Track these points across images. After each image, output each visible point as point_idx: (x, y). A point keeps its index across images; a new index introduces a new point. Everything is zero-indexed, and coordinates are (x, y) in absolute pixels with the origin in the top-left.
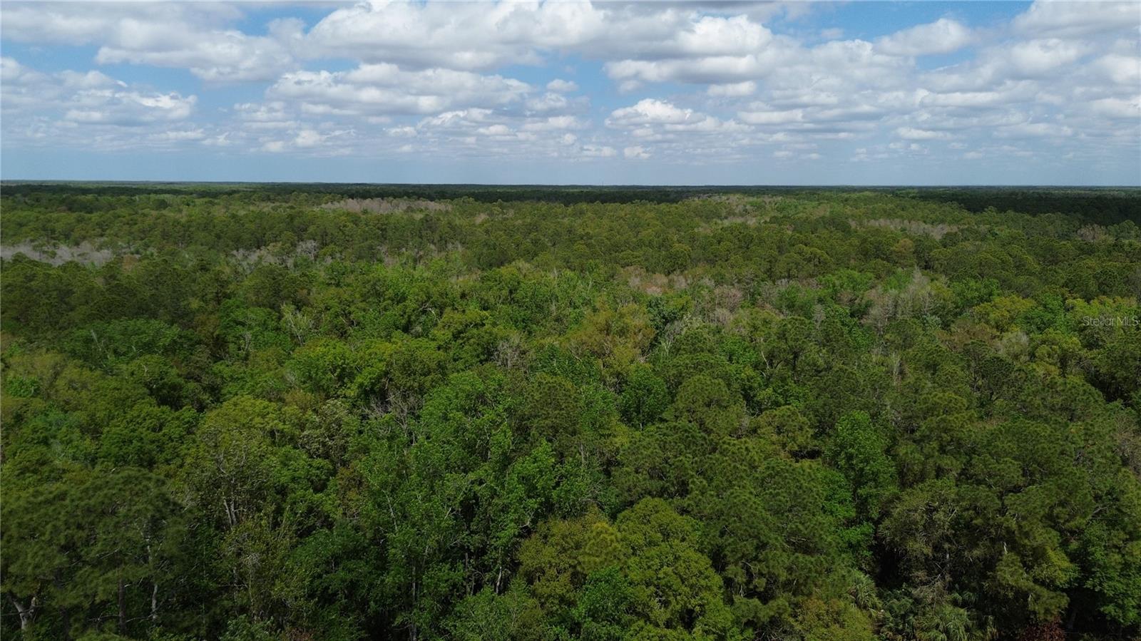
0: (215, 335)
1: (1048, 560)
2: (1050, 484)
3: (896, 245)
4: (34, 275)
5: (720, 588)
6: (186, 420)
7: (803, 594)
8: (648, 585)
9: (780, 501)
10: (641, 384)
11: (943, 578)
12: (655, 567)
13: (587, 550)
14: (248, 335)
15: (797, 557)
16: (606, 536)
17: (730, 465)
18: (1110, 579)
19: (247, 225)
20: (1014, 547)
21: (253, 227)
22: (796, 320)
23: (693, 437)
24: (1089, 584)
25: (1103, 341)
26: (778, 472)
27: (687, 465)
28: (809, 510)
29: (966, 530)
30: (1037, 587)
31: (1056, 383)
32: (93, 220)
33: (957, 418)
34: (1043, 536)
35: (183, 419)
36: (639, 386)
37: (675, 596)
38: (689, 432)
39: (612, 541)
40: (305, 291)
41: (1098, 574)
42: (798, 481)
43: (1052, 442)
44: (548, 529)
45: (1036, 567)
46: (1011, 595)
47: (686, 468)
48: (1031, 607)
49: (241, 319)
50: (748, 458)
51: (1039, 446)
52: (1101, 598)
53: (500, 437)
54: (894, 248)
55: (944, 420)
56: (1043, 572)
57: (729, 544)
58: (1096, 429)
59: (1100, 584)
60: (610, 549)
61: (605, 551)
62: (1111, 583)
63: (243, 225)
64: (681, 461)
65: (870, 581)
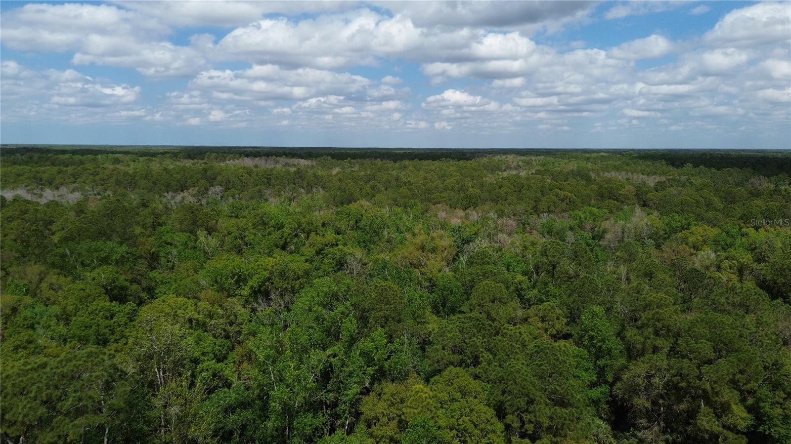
0: (151, 252)
1: (732, 412)
2: (732, 358)
3: (623, 190)
4: (27, 210)
5: (502, 432)
6: (129, 311)
7: (560, 435)
8: (451, 430)
9: (544, 370)
10: (445, 287)
11: (659, 424)
12: (456, 417)
13: (409, 404)
14: (175, 252)
15: (556, 410)
16: (422, 394)
17: (508, 344)
18: (776, 425)
19: (174, 176)
20: (708, 403)
21: (178, 176)
22: (554, 242)
23: (483, 324)
24: (761, 429)
25: (768, 257)
26: (542, 349)
27: (478, 344)
28: (564, 376)
29: (674, 390)
30: (725, 431)
31: (736, 287)
32: (69, 171)
33: (666, 311)
34: (728, 395)
35: (127, 311)
36: (445, 289)
37: (470, 437)
38: (480, 321)
39: (426, 398)
40: (214, 222)
41: (768, 422)
42: (556, 356)
43: (733, 328)
44: (382, 389)
45: (723, 417)
46: (707, 436)
47: (478, 346)
49: (169, 241)
50: (521, 339)
51: (725, 331)
52: (769, 439)
53: (348, 325)
54: (621, 192)
55: (657, 313)
56: (729, 420)
57: (508, 400)
58: (765, 320)
59: (769, 429)
60: (425, 403)
61: (421, 405)
62: (776, 429)
63: (172, 175)
64: (474, 341)
65: (607, 426)
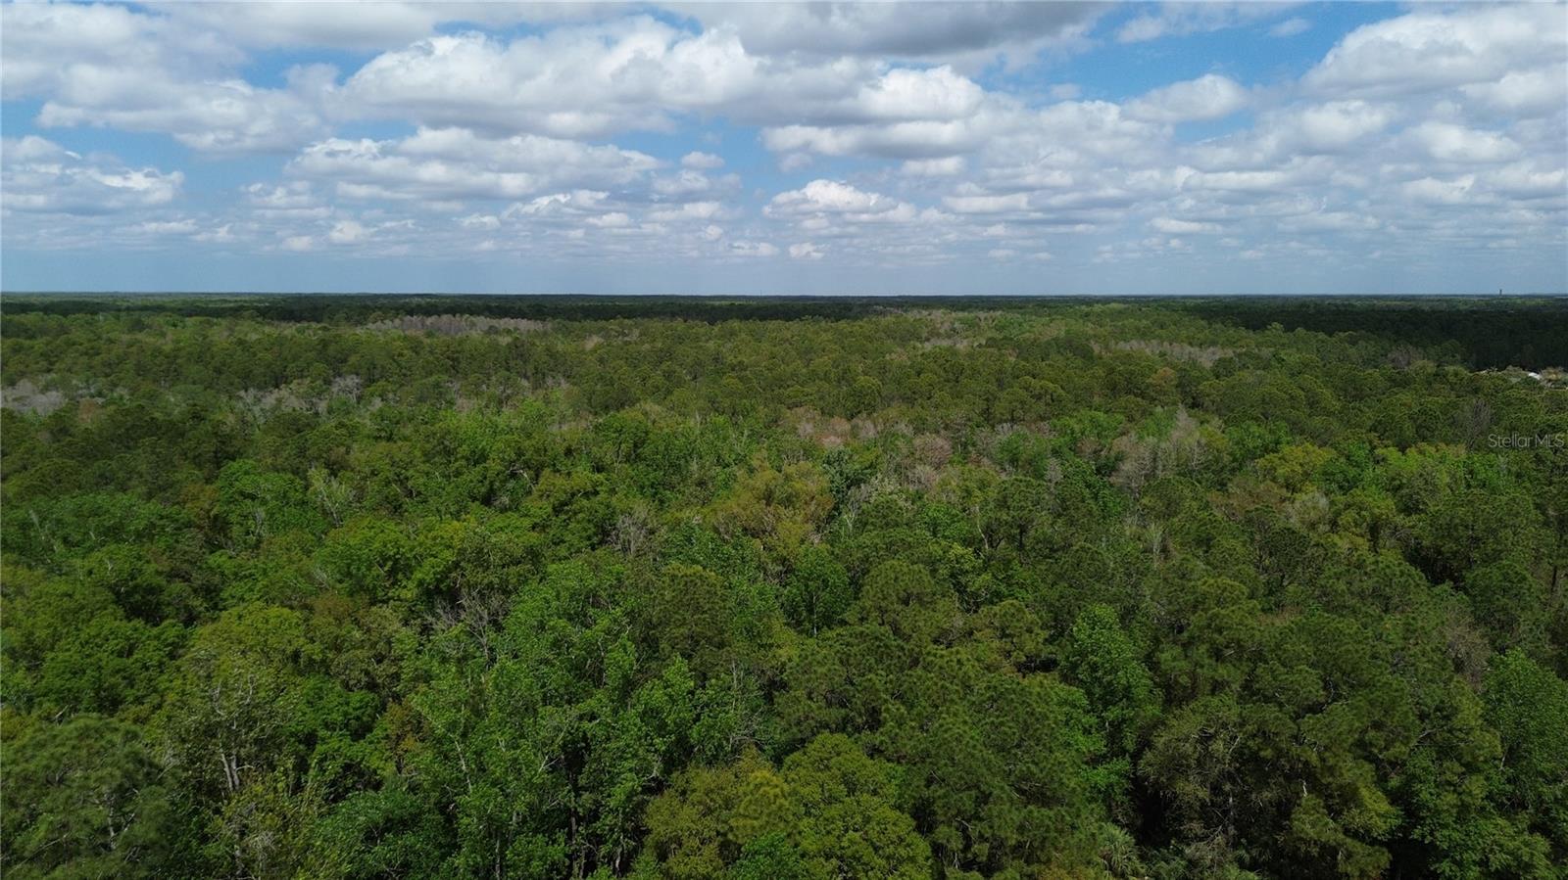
0: (212, 514)
1: (1360, 805)
2: (1359, 699)
3: (1153, 375)
5: (927, 859)
6: (169, 641)
7: (1039, 861)
8: (828, 857)
9: (1006, 733)
10: (813, 574)
11: (1225, 831)
12: (837, 833)
13: (741, 811)
14: (261, 513)
15: (1030, 811)
16: (767, 789)
17: (936, 684)
18: (1445, 826)
19: (260, 355)
20: (1316, 787)
21: (269, 357)
22: (1021, 481)
23: (886, 646)
24: (1416, 834)
25: (1424, 503)
26: (1002, 693)
27: (879, 686)
28: (1044, 745)
29: (1253, 763)
30: (1348, 840)
31: (1365, 561)
32: (36, 348)
33: (1233, 612)
34: (1353, 772)
35: (166, 639)
36: (811, 576)
37: (863, 871)
38: (881, 640)
39: (776, 796)
40: (342, 449)
41: (1428, 821)
42: (1029, 705)
43: (1360, 642)
44: (687, 782)
45: (1345, 813)
46: (1315, 851)
47: (877, 690)
48: (1341, 868)
49: (249, 490)
50: (961, 674)
51: (1343, 648)
52: (1432, 851)
53: (618, 655)
54: (1150, 380)
55: (1216, 615)
56: (1355, 818)
57: (939, 797)
58: (1420, 624)
59: (1431, 834)
60: (774, 807)
61: (766, 811)
62: (1446, 832)
63: (255, 355)
64: (870, 680)
65: (1128, 838)
